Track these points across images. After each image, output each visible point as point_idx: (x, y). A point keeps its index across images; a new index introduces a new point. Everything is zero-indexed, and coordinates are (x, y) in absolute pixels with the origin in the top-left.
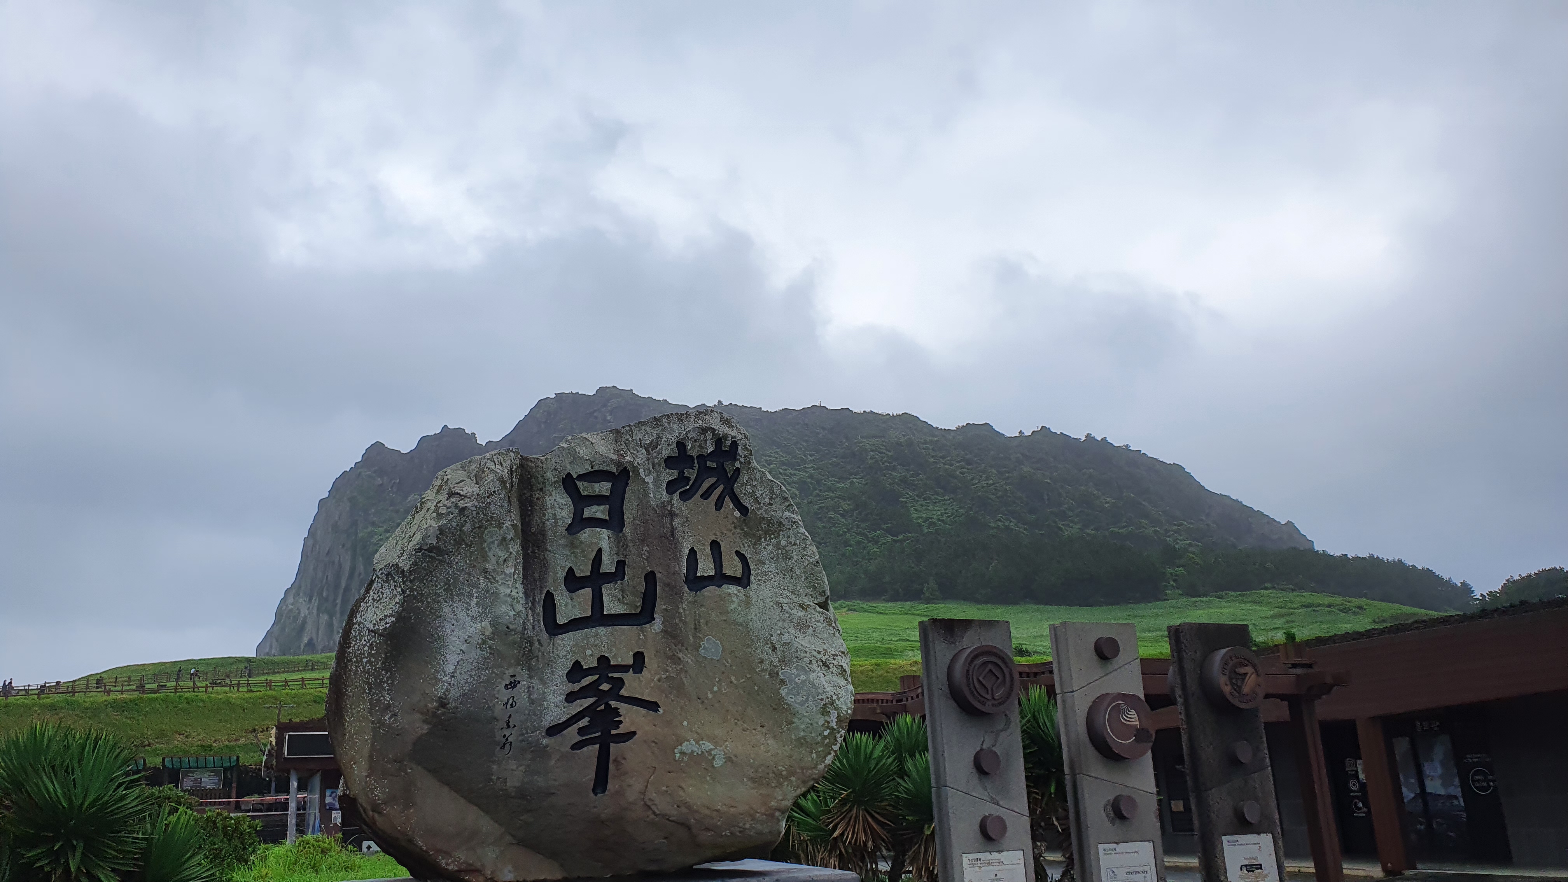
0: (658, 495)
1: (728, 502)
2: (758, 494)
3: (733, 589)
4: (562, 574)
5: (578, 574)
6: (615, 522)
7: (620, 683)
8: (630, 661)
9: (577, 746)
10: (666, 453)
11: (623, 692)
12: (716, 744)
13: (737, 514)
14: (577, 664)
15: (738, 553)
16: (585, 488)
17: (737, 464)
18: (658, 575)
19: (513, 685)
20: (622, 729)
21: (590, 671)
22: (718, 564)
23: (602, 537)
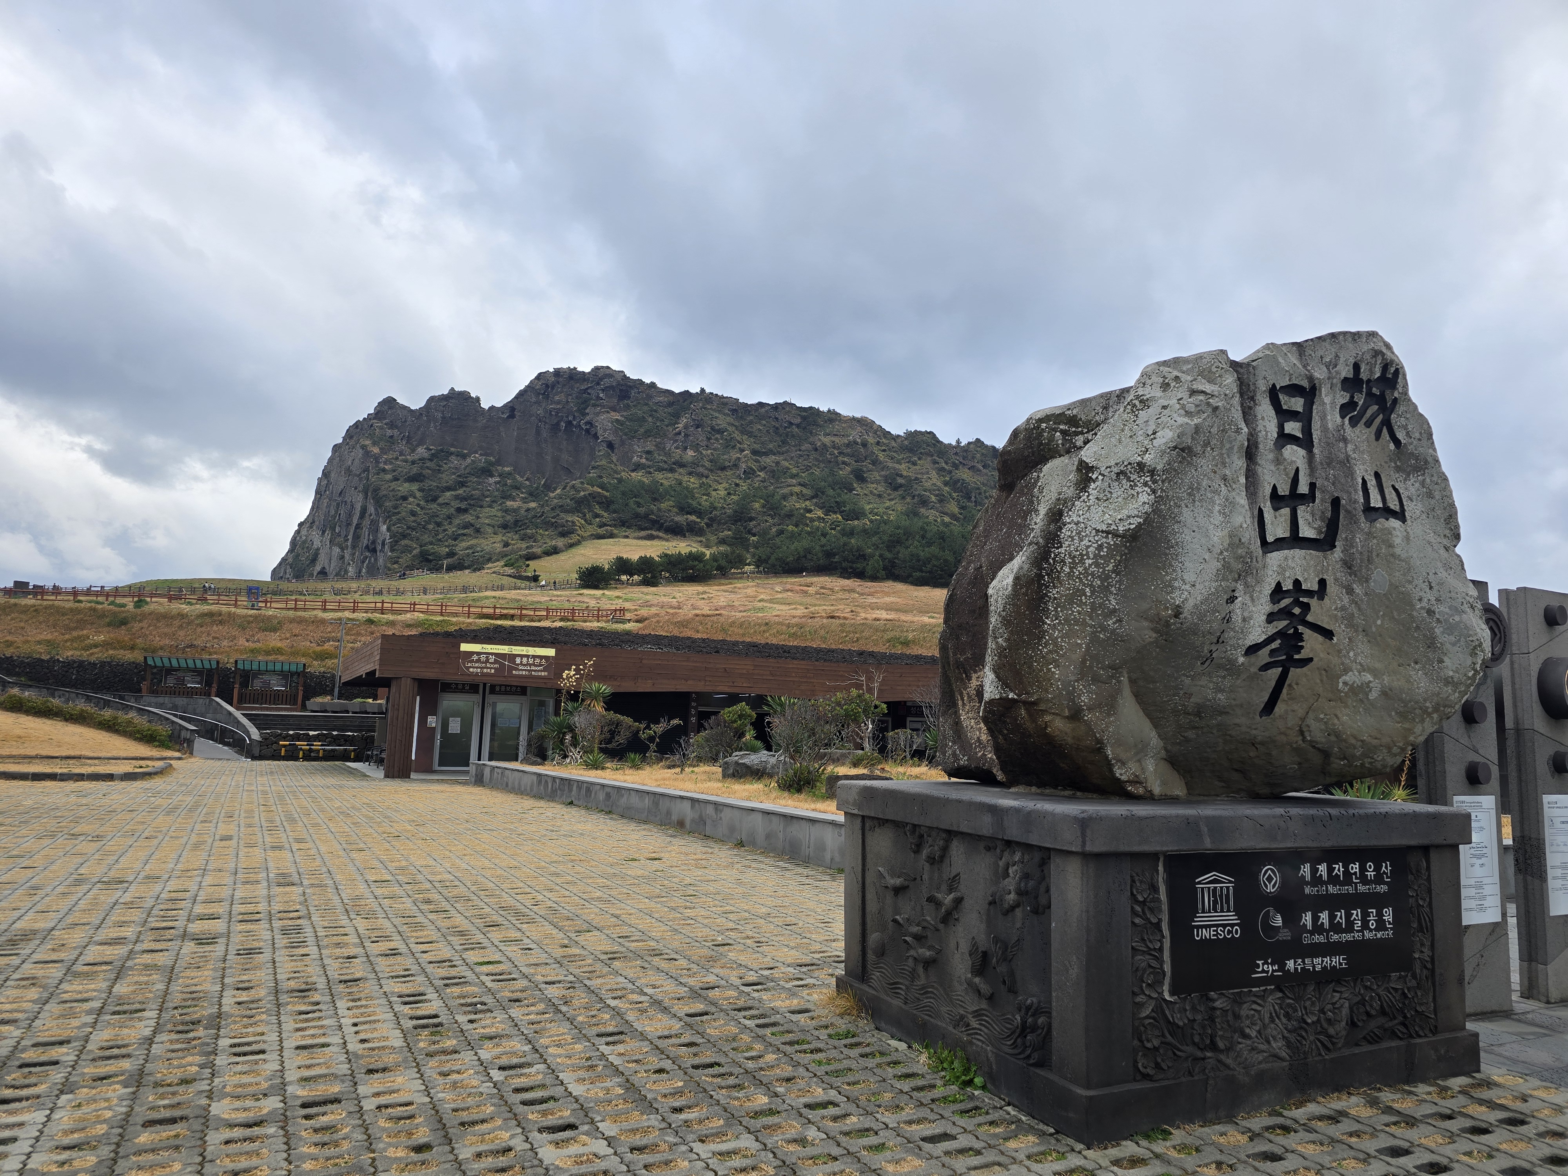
0: (1334, 419)
1: (1385, 433)
2: (1410, 427)
3: (1394, 523)
4: (1268, 490)
5: (1281, 492)
6: (1306, 442)
7: (1306, 607)
8: (1315, 587)
9: (1266, 667)
10: (1343, 375)
11: (1309, 618)
12: (1375, 676)
13: (1392, 446)
14: (1279, 585)
15: (1393, 486)
16: (1285, 402)
17: (1396, 394)
18: (1343, 502)
19: (1232, 600)
20: (1303, 654)
21: (1287, 594)
22: (1382, 494)
23: (1296, 456)
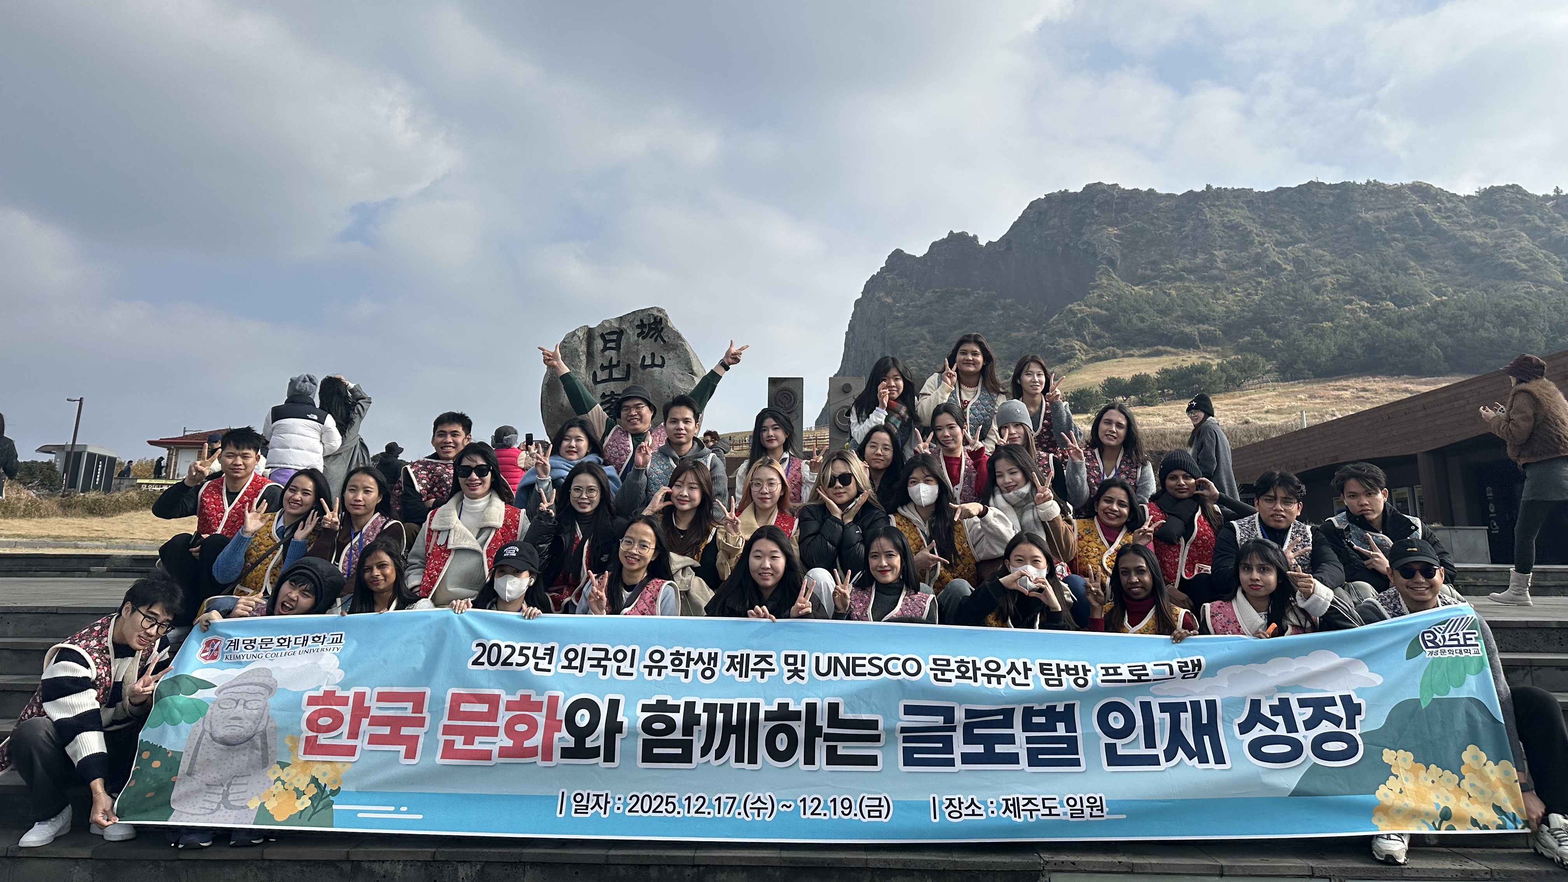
0: (633, 338)
2: (670, 335)
3: (657, 369)
4: (599, 365)
5: (605, 365)
6: (618, 348)
10: (637, 324)
13: (661, 343)
14: (604, 394)
15: (661, 357)
16: (608, 337)
17: (663, 326)
18: (631, 365)
21: (608, 396)
22: (653, 360)
23: (613, 353)
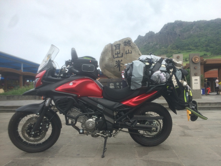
0: (123, 46)
1: (130, 46)
2: (133, 45)
3: (130, 54)
5: (116, 53)
8: (121, 60)
9: (117, 67)
10: (124, 42)
11: (120, 63)
15: (131, 50)
16: (116, 46)
17: (131, 42)
18: (123, 53)
19: (111, 63)
20: (121, 66)
22: (129, 51)
23: (118, 50)
